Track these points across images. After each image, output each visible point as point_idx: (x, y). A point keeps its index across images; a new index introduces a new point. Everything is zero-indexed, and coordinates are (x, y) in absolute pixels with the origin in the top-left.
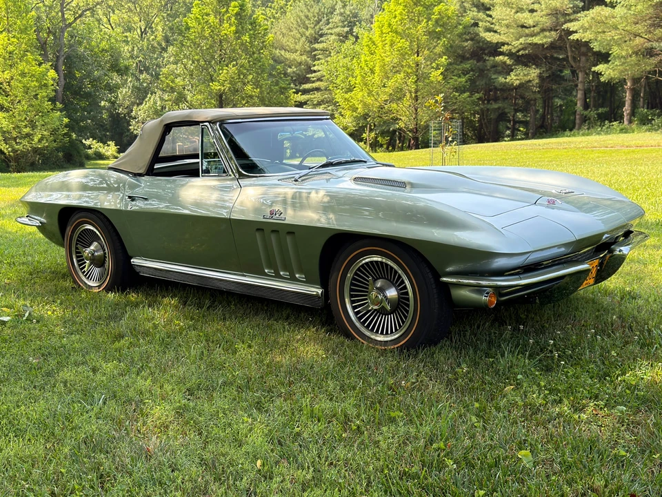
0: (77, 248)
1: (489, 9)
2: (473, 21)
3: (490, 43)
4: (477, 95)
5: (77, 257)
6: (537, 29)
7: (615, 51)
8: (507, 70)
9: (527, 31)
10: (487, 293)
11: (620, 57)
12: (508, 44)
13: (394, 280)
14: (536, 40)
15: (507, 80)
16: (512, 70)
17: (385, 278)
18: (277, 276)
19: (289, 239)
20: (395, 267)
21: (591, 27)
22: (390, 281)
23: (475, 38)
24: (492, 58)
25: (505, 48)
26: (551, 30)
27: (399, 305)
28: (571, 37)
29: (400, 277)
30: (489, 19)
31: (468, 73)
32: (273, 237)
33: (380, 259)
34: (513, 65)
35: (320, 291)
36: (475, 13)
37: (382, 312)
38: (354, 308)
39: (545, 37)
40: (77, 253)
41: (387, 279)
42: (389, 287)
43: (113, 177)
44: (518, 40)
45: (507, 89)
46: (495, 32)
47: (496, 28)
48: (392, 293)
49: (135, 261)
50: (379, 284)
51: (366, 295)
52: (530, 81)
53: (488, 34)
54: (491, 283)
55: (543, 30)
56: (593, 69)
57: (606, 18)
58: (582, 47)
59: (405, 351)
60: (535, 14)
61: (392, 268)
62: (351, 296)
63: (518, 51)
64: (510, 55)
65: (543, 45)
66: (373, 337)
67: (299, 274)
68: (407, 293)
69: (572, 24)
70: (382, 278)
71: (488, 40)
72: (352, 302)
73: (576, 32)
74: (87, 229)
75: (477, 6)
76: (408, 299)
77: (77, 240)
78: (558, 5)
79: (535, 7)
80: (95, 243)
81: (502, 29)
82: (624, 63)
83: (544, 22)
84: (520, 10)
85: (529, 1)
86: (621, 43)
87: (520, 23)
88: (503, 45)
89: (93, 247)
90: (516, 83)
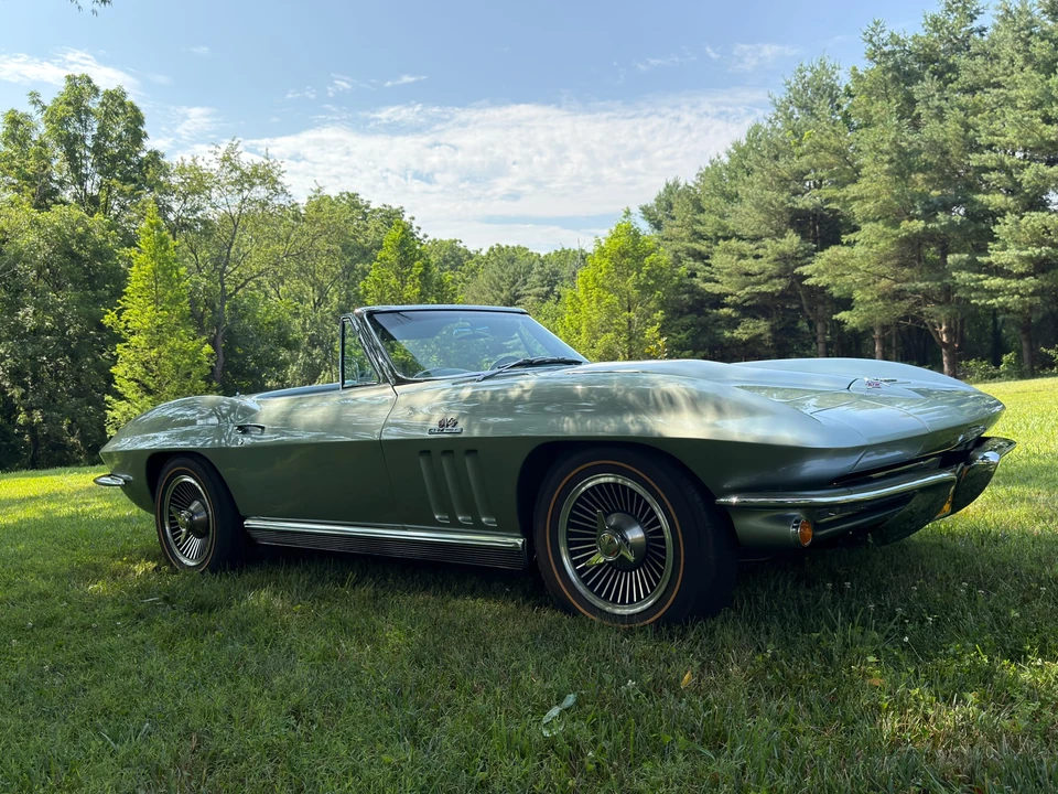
0: (170, 512)
1: (708, 258)
2: (689, 272)
3: (712, 294)
5: (171, 525)
6: (763, 277)
7: (858, 295)
8: (733, 323)
9: (753, 279)
10: (797, 522)
11: (864, 302)
12: (732, 295)
13: (636, 513)
14: (764, 288)
15: (735, 335)
16: (739, 324)
17: (622, 511)
18: (455, 526)
19: (468, 462)
20: (640, 490)
21: (827, 269)
22: (630, 514)
23: (692, 290)
24: (715, 311)
25: (729, 299)
26: (780, 276)
27: (650, 554)
28: (805, 283)
29: (647, 505)
30: (707, 268)
31: (688, 329)
32: (445, 462)
33: (611, 480)
34: (740, 317)
35: (520, 542)
36: (692, 263)
37: (622, 566)
38: (575, 563)
39: (774, 285)
40: (172, 518)
41: (626, 512)
42: (630, 526)
43: (225, 405)
44: (743, 289)
47: (718, 277)
48: (636, 534)
49: (251, 523)
50: (613, 520)
51: (594, 542)
52: (761, 335)
53: (707, 284)
54: (803, 501)
55: (771, 277)
56: (834, 317)
57: (844, 258)
58: (818, 292)
59: (664, 629)
60: (760, 260)
61: (632, 491)
62: (570, 544)
63: (745, 301)
64: (736, 306)
65: (772, 294)
66: (608, 609)
67: (486, 516)
68: (660, 531)
69: (805, 267)
70: (618, 511)
71: (709, 291)
72: (572, 554)
73: (810, 276)
74: (184, 482)
75: (693, 256)
76: (663, 541)
77: (171, 500)
78: (786, 248)
79: (761, 252)
80: (197, 503)
81: (724, 279)
82: (869, 309)
83: (772, 268)
84: (743, 256)
85: (752, 246)
86: (863, 286)
87: (744, 271)
88: (727, 295)
89: (192, 508)
90: (745, 337)
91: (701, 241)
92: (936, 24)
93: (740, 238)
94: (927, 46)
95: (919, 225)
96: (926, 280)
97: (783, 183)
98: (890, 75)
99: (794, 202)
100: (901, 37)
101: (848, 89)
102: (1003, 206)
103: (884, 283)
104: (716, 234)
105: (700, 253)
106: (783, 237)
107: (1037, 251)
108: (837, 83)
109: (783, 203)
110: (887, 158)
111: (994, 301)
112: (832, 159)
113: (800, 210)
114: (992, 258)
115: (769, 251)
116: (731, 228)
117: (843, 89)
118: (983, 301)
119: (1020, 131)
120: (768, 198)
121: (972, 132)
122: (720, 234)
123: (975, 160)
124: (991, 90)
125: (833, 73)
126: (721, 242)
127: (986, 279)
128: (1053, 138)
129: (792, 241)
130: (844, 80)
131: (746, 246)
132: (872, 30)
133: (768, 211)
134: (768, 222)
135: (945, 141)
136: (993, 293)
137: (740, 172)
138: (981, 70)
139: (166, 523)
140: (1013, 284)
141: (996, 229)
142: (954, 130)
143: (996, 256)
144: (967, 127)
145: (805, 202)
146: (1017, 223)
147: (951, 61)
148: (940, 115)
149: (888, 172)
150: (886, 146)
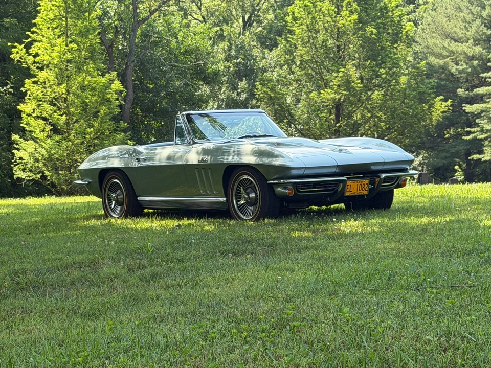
0: (108, 195)
18: (207, 195)
19: (209, 172)
32: (203, 172)
33: (246, 177)
35: (225, 199)
38: (236, 202)
41: (251, 188)
43: (132, 150)
48: (253, 195)
49: (140, 198)
62: (236, 199)
67: (215, 191)
74: (114, 182)
77: (109, 190)
80: (119, 191)
89: (117, 193)
139: (106, 199)
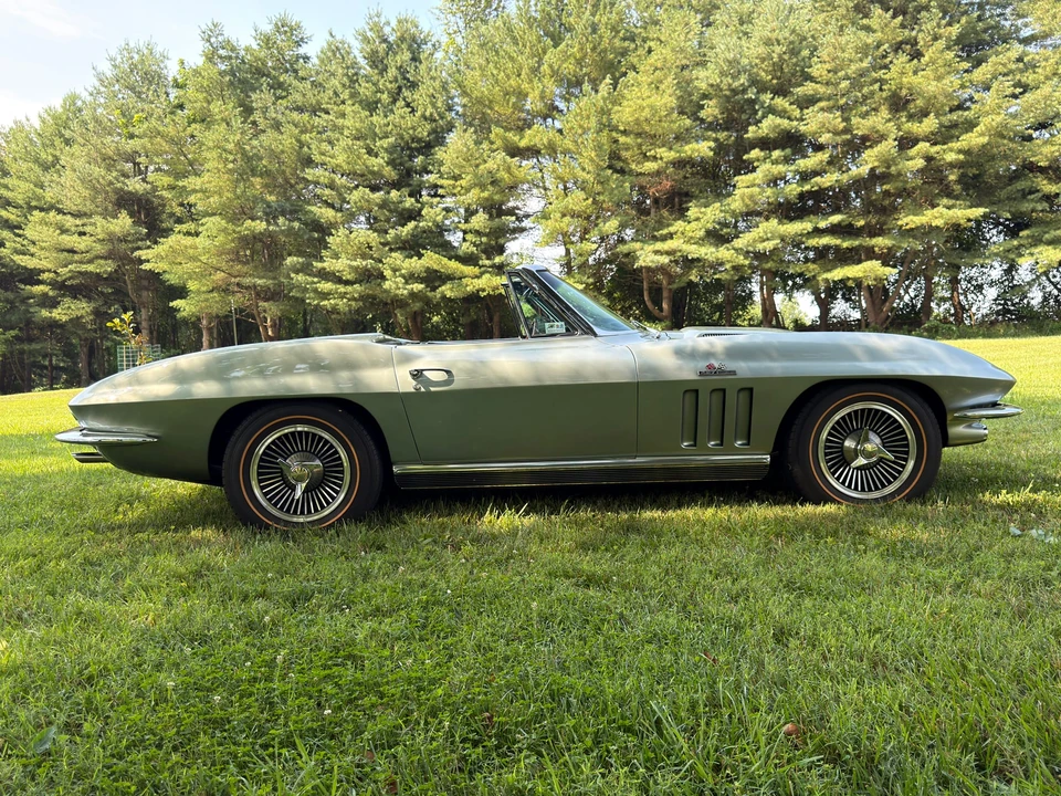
1: (20, 228)
3: (25, 268)
4: (13, 333)
6: (90, 256)
7: (192, 285)
8: (53, 303)
9: (76, 257)
11: (199, 292)
12: (49, 271)
14: (90, 268)
15: (53, 315)
16: (59, 303)
21: (167, 256)
24: (29, 287)
25: (45, 276)
26: (105, 258)
28: (143, 267)
30: (18, 239)
34: (58, 296)
39: (102, 266)
44: (66, 266)
45: (53, 325)
46: (32, 255)
47: (32, 249)
52: (82, 317)
53: (21, 256)
55: (98, 257)
56: (171, 304)
57: (186, 247)
58: (154, 277)
60: (84, 237)
63: (65, 281)
64: (53, 284)
65: (98, 275)
69: (145, 251)
71: (23, 264)
73: (148, 261)
78: (117, 229)
79: (88, 229)
81: (43, 254)
82: (207, 300)
83: (99, 249)
84: (64, 231)
85: (78, 222)
86: (200, 276)
87: (67, 247)
88: (44, 272)
90: (64, 318)
91: (10, 209)
92: (267, 42)
93: (60, 211)
94: (260, 59)
95: (260, 226)
96: (263, 277)
97: (109, 162)
98: (227, 78)
99: (124, 183)
100: (235, 44)
101: (175, 80)
102: (333, 220)
103: (220, 275)
104: (28, 204)
105: (7, 221)
106: (115, 217)
107: (364, 263)
108: (165, 71)
109: (111, 183)
110: (231, 158)
111: (325, 302)
112: (166, 147)
113: (130, 193)
114: (325, 265)
115: (99, 230)
116: (49, 199)
117: (170, 79)
118: (316, 302)
119: (348, 157)
120: (95, 175)
121: (305, 149)
122: (33, 203)
123: (310, 174)
124: (322, 115)
125: (162, 62)
126: (36, 213)
127: (319, 282)
128: (376, 169)
129: (123, 223)
130: (172, 71)
131: (69, 221)
132: (211, 30)
133: (94, 188)
134: (93, 200)
135: (283, 152)
136: (325, 295)
137: (58, 141)
138: (309, 95)
140: (342, 289)
141: (330, 240)
142: (291, 143)
143: (329, 264)
144: (302, 144)
145: (135, 185)
146: (347, 237)
147: (282, 79)
148: (277, 126)
149: (230, 171)
150: (230, 146)
